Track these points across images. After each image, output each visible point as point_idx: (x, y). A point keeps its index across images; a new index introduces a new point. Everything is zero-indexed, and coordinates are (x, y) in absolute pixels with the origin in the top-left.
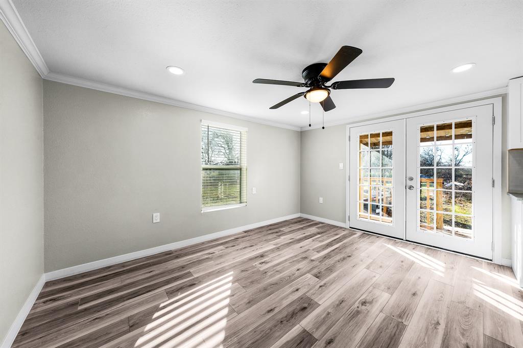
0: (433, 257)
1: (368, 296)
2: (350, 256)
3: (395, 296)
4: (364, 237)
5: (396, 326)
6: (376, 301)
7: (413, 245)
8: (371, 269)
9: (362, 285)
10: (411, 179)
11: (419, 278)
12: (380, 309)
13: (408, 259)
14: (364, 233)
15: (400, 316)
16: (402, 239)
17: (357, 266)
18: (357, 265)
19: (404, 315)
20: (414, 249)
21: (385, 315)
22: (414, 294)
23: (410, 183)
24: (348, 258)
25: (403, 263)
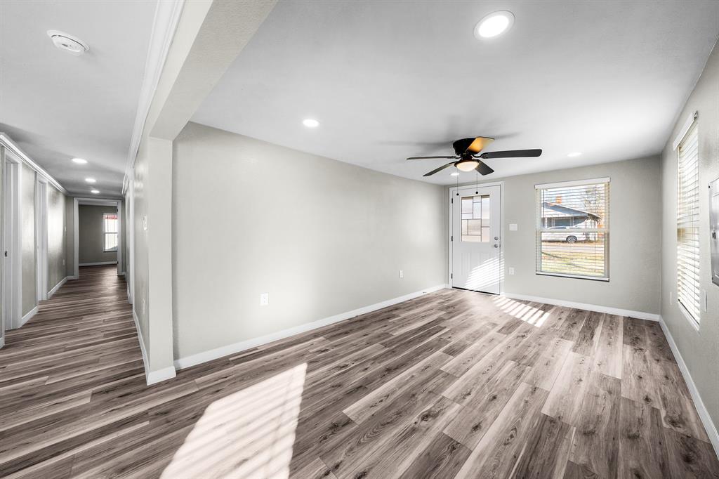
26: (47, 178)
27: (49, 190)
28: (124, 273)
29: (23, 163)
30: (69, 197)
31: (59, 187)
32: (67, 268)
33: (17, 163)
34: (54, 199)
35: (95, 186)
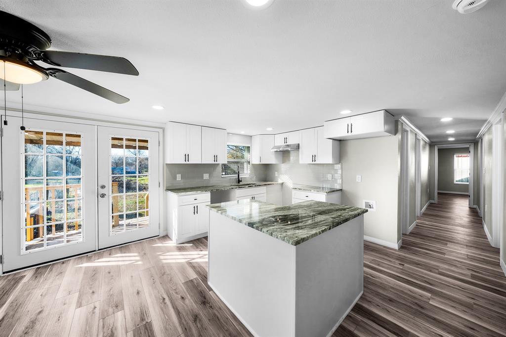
0: (129, 253)
1: (104, 333)
2: (40, 312)
3: (126, 308)
4: (41, 274)
5: (146, 330)
6: (116, 329)
7: (106, 252)
8: (84, 302)
9: (88, 330)
10: (103, 187)
11: (132, 277)
12: (124, 331)
13: (113, 266)
14: (38, 268)
15: (142, 320)
16: (95, 251)
17: (63, 315)
18: (61, 314)
19: (144, 316)
20: (110, 254)
21: (132, 332)
22: (138, 293)
23: (102, 191)
24: (40, 316)
25: (111, 274)
26: (422, 136)
27: (422, 143)
28: (475, 206)
29: (410, 130)
30: (432, 145)
31: (427, 140)
32: (430, 195)
33: (408, 131)
34: (424, 148)
35: (451, 136)
